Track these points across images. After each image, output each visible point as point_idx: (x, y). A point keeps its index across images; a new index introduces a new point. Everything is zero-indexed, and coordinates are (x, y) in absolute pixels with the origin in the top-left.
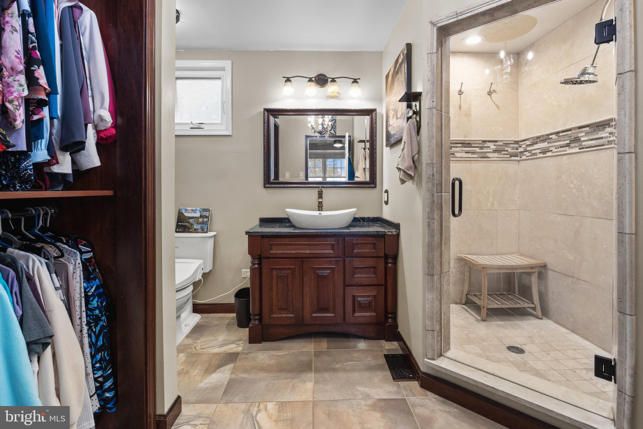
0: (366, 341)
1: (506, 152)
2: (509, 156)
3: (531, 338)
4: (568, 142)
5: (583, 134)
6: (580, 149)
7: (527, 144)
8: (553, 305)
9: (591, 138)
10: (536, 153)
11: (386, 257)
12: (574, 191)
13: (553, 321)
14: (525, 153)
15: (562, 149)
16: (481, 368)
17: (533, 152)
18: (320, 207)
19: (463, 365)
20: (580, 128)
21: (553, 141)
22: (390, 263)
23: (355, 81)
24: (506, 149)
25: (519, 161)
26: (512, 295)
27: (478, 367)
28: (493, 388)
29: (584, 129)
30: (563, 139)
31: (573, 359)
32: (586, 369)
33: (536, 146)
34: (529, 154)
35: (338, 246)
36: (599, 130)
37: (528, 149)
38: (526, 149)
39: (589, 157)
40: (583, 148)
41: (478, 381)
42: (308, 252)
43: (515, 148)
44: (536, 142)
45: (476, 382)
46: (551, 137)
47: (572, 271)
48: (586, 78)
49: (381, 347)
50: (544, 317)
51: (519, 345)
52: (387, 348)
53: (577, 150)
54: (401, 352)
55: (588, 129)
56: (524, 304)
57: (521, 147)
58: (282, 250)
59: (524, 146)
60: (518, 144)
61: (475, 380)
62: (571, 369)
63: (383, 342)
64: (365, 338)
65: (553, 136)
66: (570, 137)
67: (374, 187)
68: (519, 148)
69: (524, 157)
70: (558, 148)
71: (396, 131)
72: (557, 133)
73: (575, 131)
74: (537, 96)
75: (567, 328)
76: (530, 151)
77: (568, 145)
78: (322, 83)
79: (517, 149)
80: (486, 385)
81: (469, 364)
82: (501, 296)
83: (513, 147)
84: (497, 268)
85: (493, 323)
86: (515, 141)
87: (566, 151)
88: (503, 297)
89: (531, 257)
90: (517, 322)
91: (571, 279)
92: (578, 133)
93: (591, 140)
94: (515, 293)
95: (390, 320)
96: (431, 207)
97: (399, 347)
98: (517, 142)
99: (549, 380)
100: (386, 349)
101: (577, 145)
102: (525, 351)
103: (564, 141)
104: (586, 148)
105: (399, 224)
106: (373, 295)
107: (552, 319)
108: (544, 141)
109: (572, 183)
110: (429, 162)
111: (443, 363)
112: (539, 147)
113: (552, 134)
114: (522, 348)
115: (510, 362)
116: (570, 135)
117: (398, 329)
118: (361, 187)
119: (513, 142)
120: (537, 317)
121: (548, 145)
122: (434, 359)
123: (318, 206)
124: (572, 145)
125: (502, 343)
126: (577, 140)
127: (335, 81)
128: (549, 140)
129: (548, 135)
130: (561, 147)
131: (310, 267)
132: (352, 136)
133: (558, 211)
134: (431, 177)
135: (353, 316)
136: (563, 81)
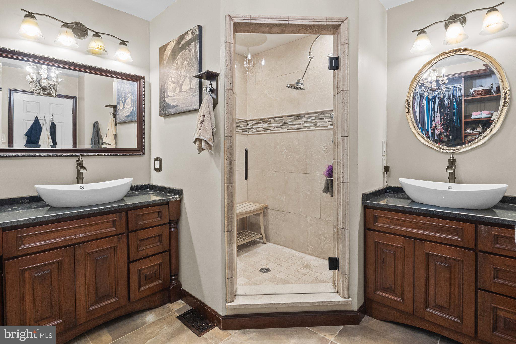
0: (152, 311)
1: (240, 128)
2: (242, 131)
3: (268, 259)
4: (281, 124)
5: (290, 121)
6: (288, 130)
7: (253, 123)
8: (271, 232)
9: (294, 123)
10: (260, 130)
11: (170, 222)
12: (285, 156)
13: (272, 243)
14: (252, 130)
15: (277, 129)
16: (264, 293)
17: (258, 129)
18: (79, 179)
19: (252, 296)
20: (288, 116)
21: (271, 123)
22: (173, 228)
23: (123, 43)
24: (241, 126)
25: (247, 135)
26: (245, 232)
27: (262, 293)
28: (279, 303)
29: (290, 118)
30: (277, 122)
31: (294, 264)
32: (302, 268)
33: (259, 126)
34: (255, 131)
35: (120, 221)
36: (299, 119)
37: (254, 127)
38: (253, 127)
39: (294, 135)
40: (290, 129)
41: (269, 303)
42: (81, 235)
43: (245, 125)
44: (260, 122)
45: (267, 304)
46: (270, 120)
47: (284, 208)
48: (300, 86)
49: (170, 311)
50: (267, 242)
51: (265, 266)
52: (175, 309)
53: (286, 130)
54: (190, 308)
55: (292, 117)
56: (256, 237)
57: (249, 125)
58: (41, 241)
59: (251, 124)
60: (247, 122)
61: (266, 304)
62: (296, 270)
63: (169, 305)
64: (150, 309)
65: (271, 120)
66: (282, 121)
67: (143, 155)
68: (247, 126)
69: (251, 133)
70: (275, 128)
71: (179, 103)
72: (274, 118)
73: (285, 118)
74: (261, 91)
75: (281, 245)
76: (255, 128)
77: (281, 127)
78: (80, 33)
79: (246, 126)
80: (274, 304)
81: (255, 293)
82: (240, 234)
83: (244, 125)
84: (243, 214)
85: (242, 256)
86: (245, 121)
87: (279, 130)
88: (242, 235)
89: (257, 202)
90: (255, 250)
91: (283, 213)
92: (287, 120)
93: (295, 125)
94: (247, 230)
95: (173, 282)
96: (230, 173)
97: (185, 304)
98: (246, 121)
99: (292, 283)
100: (176, 311)
101: (286, 127)
102: (270, 269)
103: (278, 123)
104: (292, 129)
105: (182, 190)
106: (159, 263)
107: (271, 242)
108: (265, 122)
109: (284, 151)
110: (228, 135)
111: (239, 301)
112: (262, 126)
113: (270, 118)
114: (267, 267)
115: (267, 280)
116: (282, 120)
117: (181, 287)
118: (129, 155)
119: (244, 121)
120: (264, 243)
121: (268, 126)
122: (232, 301)
123: (77, 178)
124: (283, 127)
125: (255, 268)
126: (286, 124)
127: (100, 36)
128: (268, 122)
129: (268, 119)
130: (277, 127)
131: (85, 253)
132: (78, 97)
133: (275, 169)
134: (229, 148)
135: (138, 292)
136: (289, 86)
